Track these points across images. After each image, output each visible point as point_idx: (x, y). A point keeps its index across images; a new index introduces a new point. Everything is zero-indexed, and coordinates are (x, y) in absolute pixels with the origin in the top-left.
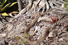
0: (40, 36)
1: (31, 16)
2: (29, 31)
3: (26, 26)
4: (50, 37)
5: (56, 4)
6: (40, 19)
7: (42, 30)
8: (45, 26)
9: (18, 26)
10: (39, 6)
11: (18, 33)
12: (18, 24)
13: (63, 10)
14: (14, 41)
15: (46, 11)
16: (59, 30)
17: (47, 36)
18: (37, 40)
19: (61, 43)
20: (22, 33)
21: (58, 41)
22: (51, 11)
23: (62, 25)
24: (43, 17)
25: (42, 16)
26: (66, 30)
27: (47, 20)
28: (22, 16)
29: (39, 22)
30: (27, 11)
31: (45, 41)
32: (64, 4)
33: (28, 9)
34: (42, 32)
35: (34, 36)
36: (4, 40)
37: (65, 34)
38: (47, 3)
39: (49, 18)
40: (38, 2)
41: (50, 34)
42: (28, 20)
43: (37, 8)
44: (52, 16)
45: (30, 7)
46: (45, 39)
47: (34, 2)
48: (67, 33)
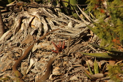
0: (40, 73)
1: (20, 43)
2: (20, 66)
3: (14, 59)
5: (58, 23)
6: (36, 46)
7: (41, 65)
8: (46, 58)
9: (1, 60)
10: (32, 27)
11: (2, 71)
12: (1, 57)
13: (71, 32)
15: (44, 34)
16: (69, 63)
17: (50, 73)
18: (34, 80)
20: (9, 70)
21: (70, 81)
22: (52, 34)
23: (72, 54)
24: (40, 44)
25: (39, 42)
26: (80, 63)
27: (47, 47)
28: (5, 43)
29: (34, 52)
30: (12, 36)
32: (72, 22)
33: (14, 32)
34: (41, 67)
35: (29, 75)
38: (44, 21)
39: (50, 44)
40: (30, 20)
41: (54, 70)
42: (16, 49)
43: (29, 30)
44: (54, 41)
45: (17, 28)
46: (48, 79)
47: (23, 20)
48: (82, 68)
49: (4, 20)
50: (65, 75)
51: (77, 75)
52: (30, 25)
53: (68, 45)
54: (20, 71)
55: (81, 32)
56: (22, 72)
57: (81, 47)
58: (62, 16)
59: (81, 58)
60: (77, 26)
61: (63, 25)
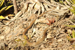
2: (27, 33)
3: (23, 28)
4: (49, 39)
5: (50, 6)
7: (40, 32)
8: (43, 28)
9: (15, 29)
10: (35, 9)
11: (17, 36)
12: (16, 27)
13: (59, 12)
14: (13, 44)
15: (42, 13)
16: (57, 31)
17: (45, 37)
18: (36, 41)
19: (60, 44)
20: (21, 35)
21: (57, 42)
22: (47, 13)
23: (59, 26)
25: (39, 18)
26: (64, 31)
27: (44, 22)
28: (18, 19)
29: (36, 24)
30: (23, 14)
32: (59, 6)
33: (24, 12)
34: (40, 34)
35: (32, 38)
36: (3, 42)
38: (42, 5)
39: (46, 20)
40: (34, 5)
41: (48, 35)
42: (25, 23)
43: (33, 11)
44: (48, 18)
46: (44, 41)
47: (29, 5)
48: (65, 34)
49: (18, 5)
50: (54, 38)
51: (62, 39)
52: (33, 8)
53: (56, 20)
54: (27, 36)
55: (65, 12)
56: (28, 36)
57: (65, 22)
58: (53, 2)
59: (64, 28)
60: (62, 8)
61: (54, 8)
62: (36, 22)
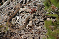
0: (21, 24)
1: (13, 7)
2: (12, 20)
3: (9, 16)
4: (30, 26)
6: (21, 10)
7: (23, 20)
8: (26, 16)
9: (2, 16)
11: (2, 22)
12: (2, 14)
13: (41, 2)
16: (38, 20)
17: (27, 24)
19: (39, 31)
20: (6, 22)
21: (37, 29)
22: (31, 3)
23: (40, 15)
24: (23, 8)
26: (43, 20)
27: (27, 10)
28: (5, 7)
29: (20, 13)
31: (25, 29)
33: (10, 1)
34: (23, 21)
35: (16, 25)
37: (43, 23)
39: (29, 9)
41: (29, 23)
43: (19, 1)
44: (31, 7)
50: (35, 26)
53: (38, 10)
56: (13, 23)
57: (45, 11)
59: (44, 17)
62: (20, 10)
